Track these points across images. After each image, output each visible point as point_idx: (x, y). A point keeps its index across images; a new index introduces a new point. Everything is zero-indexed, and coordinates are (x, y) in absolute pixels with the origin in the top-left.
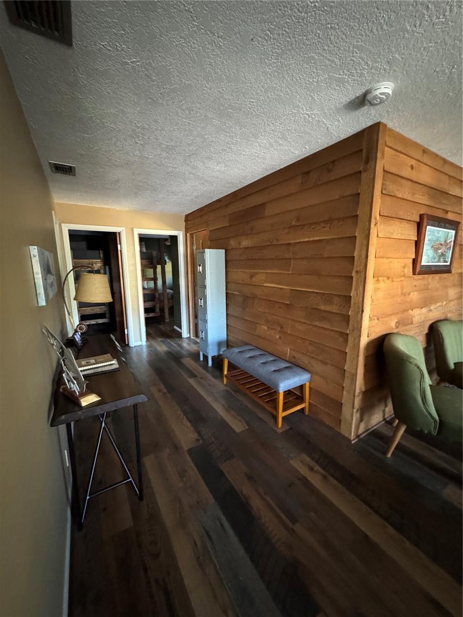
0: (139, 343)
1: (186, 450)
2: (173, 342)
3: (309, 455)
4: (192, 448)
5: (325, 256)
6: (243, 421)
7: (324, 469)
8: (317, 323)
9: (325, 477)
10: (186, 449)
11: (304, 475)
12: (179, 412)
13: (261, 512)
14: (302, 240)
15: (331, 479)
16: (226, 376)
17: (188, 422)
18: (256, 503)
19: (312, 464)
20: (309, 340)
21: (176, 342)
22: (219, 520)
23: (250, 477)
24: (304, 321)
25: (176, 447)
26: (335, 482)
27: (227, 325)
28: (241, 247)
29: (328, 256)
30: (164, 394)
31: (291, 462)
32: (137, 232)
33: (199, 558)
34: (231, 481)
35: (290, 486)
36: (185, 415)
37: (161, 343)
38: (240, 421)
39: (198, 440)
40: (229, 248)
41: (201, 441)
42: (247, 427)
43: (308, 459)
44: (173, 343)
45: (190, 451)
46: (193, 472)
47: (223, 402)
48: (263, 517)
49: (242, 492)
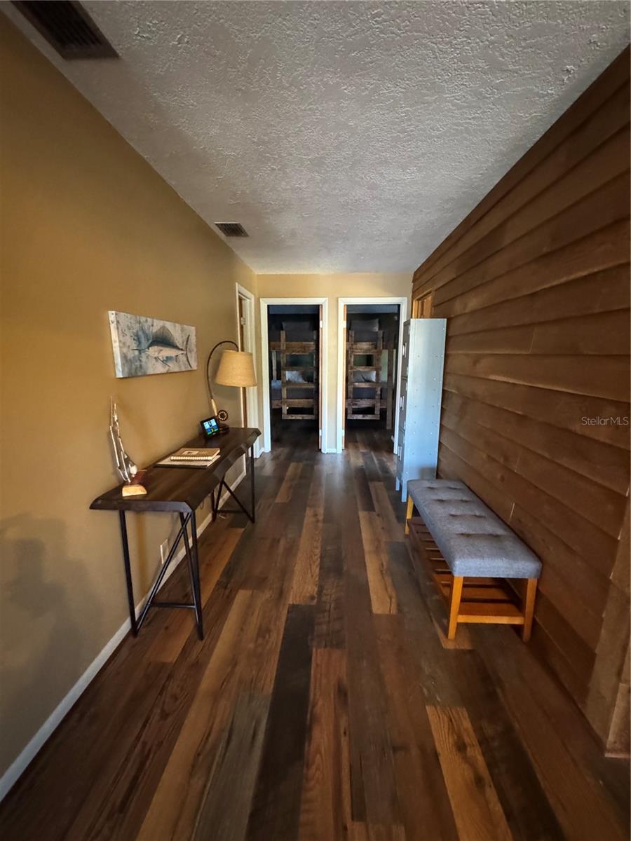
0: (333, 450)
1: (289, 604)
2: (376, 456)
3: (475, 719)
4: (297, 605)
5: (596, 311)
6: (393, 600)
7: (490, 766)
8: (565, 462)
9: (479, 781)
10: (290, 601)
11: (439, 750)
12: (318, 551)
13: (318, 756)
14: (555, 283)
15: (491, 794)
16: (409, 522)
17: (319, 567)
18: (321, 738)
19: (470, 738)
20: (548, 495)
21: (380, 458)
22: (258, 723)
23: (342, 692)
24: (540, 452)
25: (281, 594)
26: (498, 809)
27: (440, 443)
28: (467, 311)
29: (601, 310)
30: (318, 521)
31: (429, 710)
32: (343, 302)
33: (199, 755)
34: (312, 680)
35: (395, 749)
36: (321, 557)
37: (360, 455)
38: (391, 598)
39: (312, 598)
40: (452, 316)
41: (315, 601)
42: (394, 611)
43: (467, 724)
44: (375, 459)
45: (293, 608)
46: (276, 639)
47: (385, 558)
48: (314, 768)
49: (314, 707)
